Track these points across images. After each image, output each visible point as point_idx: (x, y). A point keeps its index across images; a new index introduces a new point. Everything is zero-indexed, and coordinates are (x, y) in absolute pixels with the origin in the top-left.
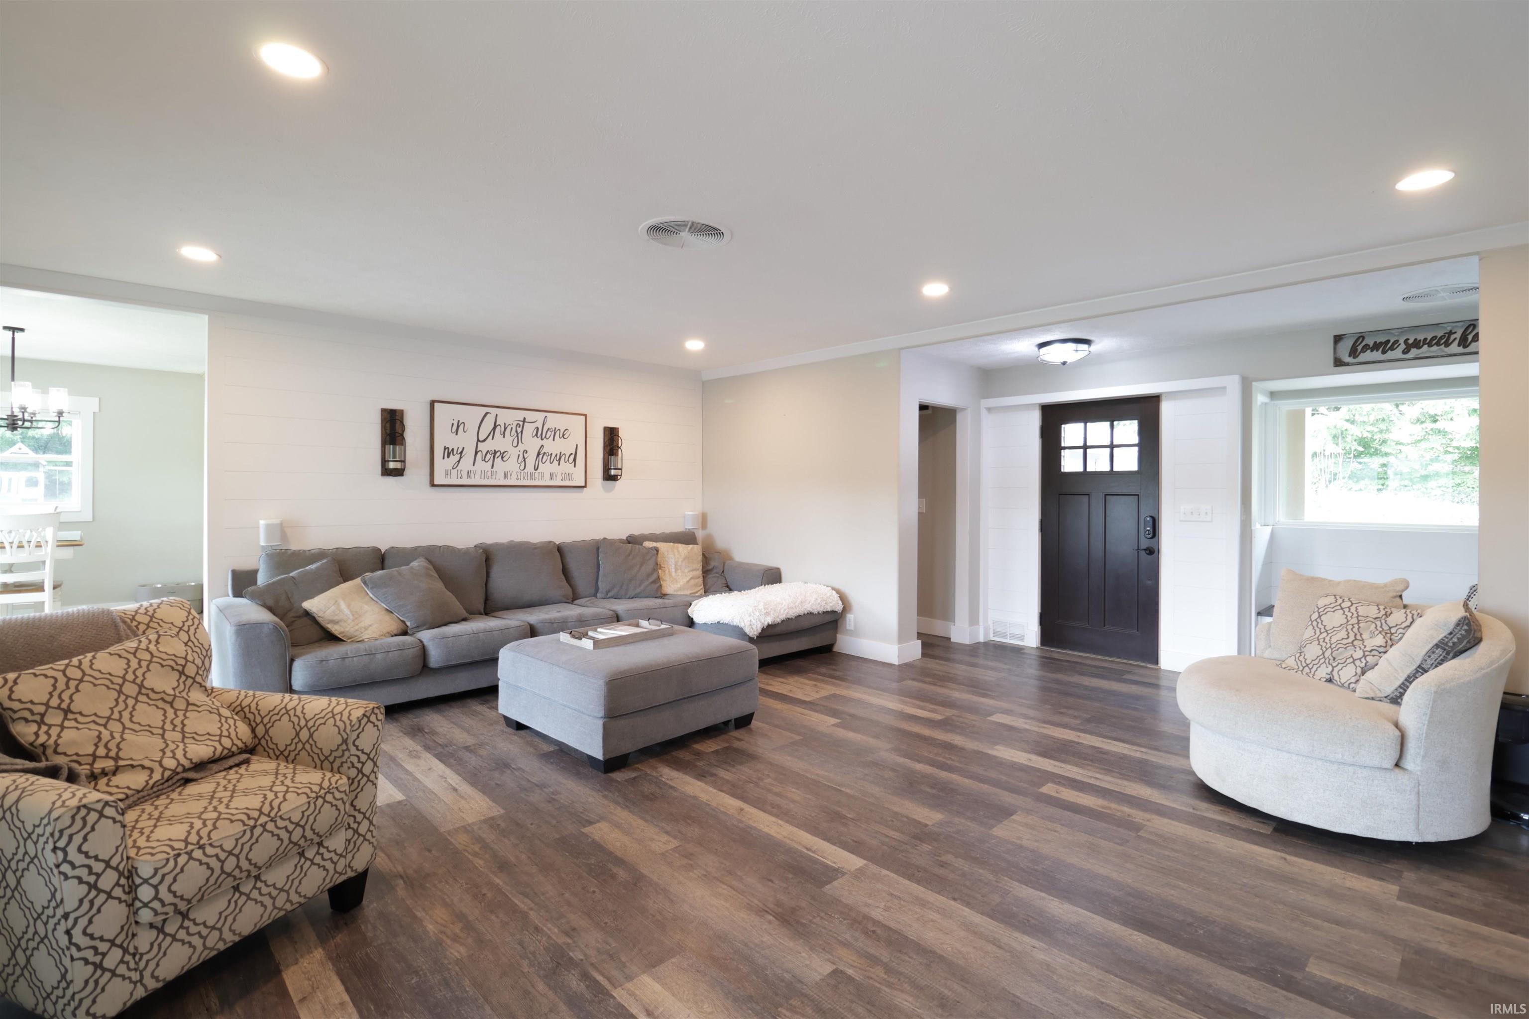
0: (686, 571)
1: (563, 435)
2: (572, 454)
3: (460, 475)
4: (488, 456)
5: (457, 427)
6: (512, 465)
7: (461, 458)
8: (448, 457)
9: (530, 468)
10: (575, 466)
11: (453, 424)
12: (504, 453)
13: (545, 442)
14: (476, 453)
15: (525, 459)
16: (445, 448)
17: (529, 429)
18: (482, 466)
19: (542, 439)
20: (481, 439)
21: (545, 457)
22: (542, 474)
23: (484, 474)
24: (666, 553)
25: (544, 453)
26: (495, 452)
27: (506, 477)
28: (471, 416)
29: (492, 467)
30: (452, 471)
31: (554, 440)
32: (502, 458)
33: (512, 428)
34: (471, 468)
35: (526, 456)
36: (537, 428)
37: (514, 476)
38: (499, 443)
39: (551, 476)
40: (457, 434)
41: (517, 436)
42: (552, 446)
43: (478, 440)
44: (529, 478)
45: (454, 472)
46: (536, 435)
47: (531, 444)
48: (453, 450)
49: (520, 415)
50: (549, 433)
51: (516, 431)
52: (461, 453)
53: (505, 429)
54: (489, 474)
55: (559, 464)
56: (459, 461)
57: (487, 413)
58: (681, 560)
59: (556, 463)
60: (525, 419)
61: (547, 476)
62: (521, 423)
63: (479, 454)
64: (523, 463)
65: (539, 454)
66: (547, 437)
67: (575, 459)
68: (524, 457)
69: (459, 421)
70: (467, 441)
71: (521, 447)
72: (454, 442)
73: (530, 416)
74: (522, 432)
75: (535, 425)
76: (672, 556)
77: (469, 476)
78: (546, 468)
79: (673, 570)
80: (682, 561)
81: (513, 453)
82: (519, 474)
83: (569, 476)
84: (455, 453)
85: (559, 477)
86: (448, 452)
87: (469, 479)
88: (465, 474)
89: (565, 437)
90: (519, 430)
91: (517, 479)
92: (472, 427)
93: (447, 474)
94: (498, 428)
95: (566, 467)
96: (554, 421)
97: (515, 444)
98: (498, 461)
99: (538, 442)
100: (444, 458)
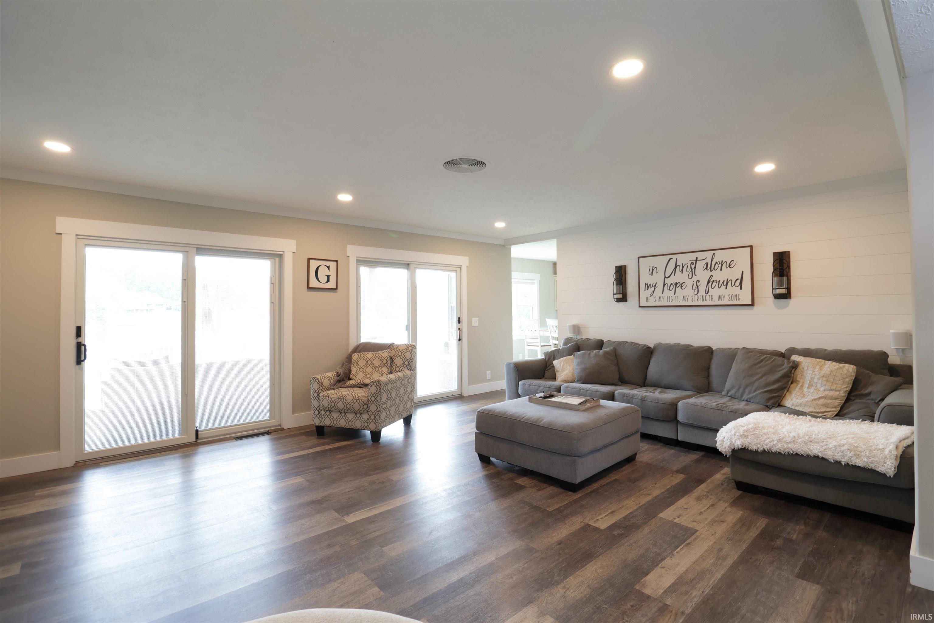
0: (822, 389)
1: (730, 266)
2: (738, 279)
3: (654, 300)
4: (672, 286)
5: (653, 271)
6: (688, 291)
7: (655, 289)
8: (648, 289)
9: (702, 292)
10: (741, 289)
11: (650, 269)
12: (682, 283)
13: (713, 273)
14: (664, 285)
15: (698, 287)
16: (646, 284)
17: (700, 265)
18: (668, 293)
19: (711, 271)
20: (667, 276)
21: (714, 284)
22: (712, 296)
23: (669, 299)
24: (806, 368)
25: (713, 281)
26: (677, 284)
27: (684, 300)
28: (660, 263)
29: (675, 294)
30: (650, 297)
31: (721, 270)
32: (681, 287)
33: (687, 266)
34: (661, 295)
35: (698, 284)
36: (707, 264)
37: (690, 299)
38: (679, 277)
39: (720, 298)
40: (652, 275)
41: (692, 271)
42: (718, 275)
43: (665, 277)
44: (701, 300)
45: (651, 298)
46: (707, 268)
47: (703, 275)
48: (650, 285)
49: (693, 256)
50: (717, 266)
51: (691, 268)
52: (655, 286)
53: (683, 267)
54: (673, 298)
55: (726, 288)
56: (654, 291)
57: (670, 259)
58: (817, 377)
59: (723, 287)
60: (697, 258)
61: (716, 298)
62: (694, 262)
63: (666, 286)
64: (697, 289)
65: (709, 282)
66: (715, 268)
67: (741, 283)
68: (697, 285)
69: (653, 267)
70: (658, 278)
71: (695, 278)
72: (650, 280)
73: (700, 256)
74: (695, 268)
75: (705, 261)
76: (810, 372)
77: (660, 301)
78: (715, 292)
79: (807, 386)
80: (819, 379)
81: (689, 283)
82: (694, 298)
83: (736, 297)
84: (651, 286)
85: (727, 298)
86: (648, 286)
87: (684, 302)
88: (657, 299)
89: (731, 266)
90: (693, 266)
91: (692, 301)
92: (661, 269)
93: (647, 299)
94: (678, 268)
95: (733, 290)
96: (720, 256)
97: (690, 277)
98: (678, 289)
99: (708, 273)
100: (645, 290)
